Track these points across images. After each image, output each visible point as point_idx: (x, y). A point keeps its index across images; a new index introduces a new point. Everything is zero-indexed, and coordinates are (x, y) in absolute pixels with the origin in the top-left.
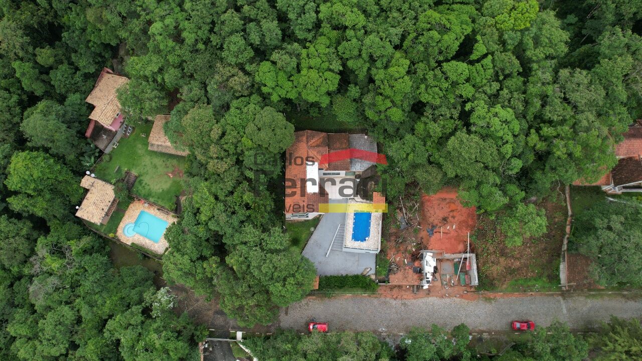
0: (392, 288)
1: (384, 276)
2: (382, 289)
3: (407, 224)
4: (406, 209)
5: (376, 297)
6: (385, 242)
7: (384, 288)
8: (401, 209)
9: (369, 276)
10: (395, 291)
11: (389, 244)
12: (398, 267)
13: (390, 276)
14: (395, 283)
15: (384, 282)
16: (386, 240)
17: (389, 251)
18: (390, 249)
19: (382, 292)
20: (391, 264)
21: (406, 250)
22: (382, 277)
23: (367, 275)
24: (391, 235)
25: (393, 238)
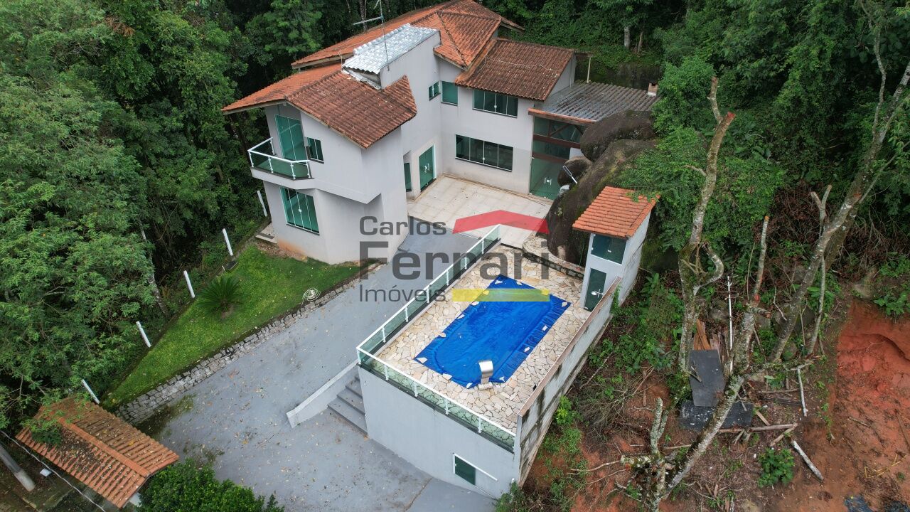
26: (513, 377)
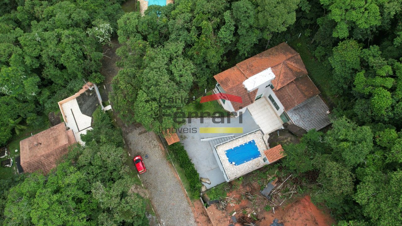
0: (204, 214)
1: (209, 199)
2: (198, 204)
3: (269, 195)
4: (283, 187)
5: (188, 202)
6: (241, 183)
7: (201, 206)
8: (280, 181)
9: (203, 185)
10: (203, 218)
11: (240, 188)
12: (225, 209)
13: (212, 205)
14: (209, 213)
15: (205, 202)
16: (243, 183)
17: (234, 192)
18: (237, 192)
19: (197, 206)
20: (223, 200)
21: (244, 208)
22: (208, 197)
23: (203, 183)
24: (249, 185)
25: (248, 189)
26: (239, 166)
